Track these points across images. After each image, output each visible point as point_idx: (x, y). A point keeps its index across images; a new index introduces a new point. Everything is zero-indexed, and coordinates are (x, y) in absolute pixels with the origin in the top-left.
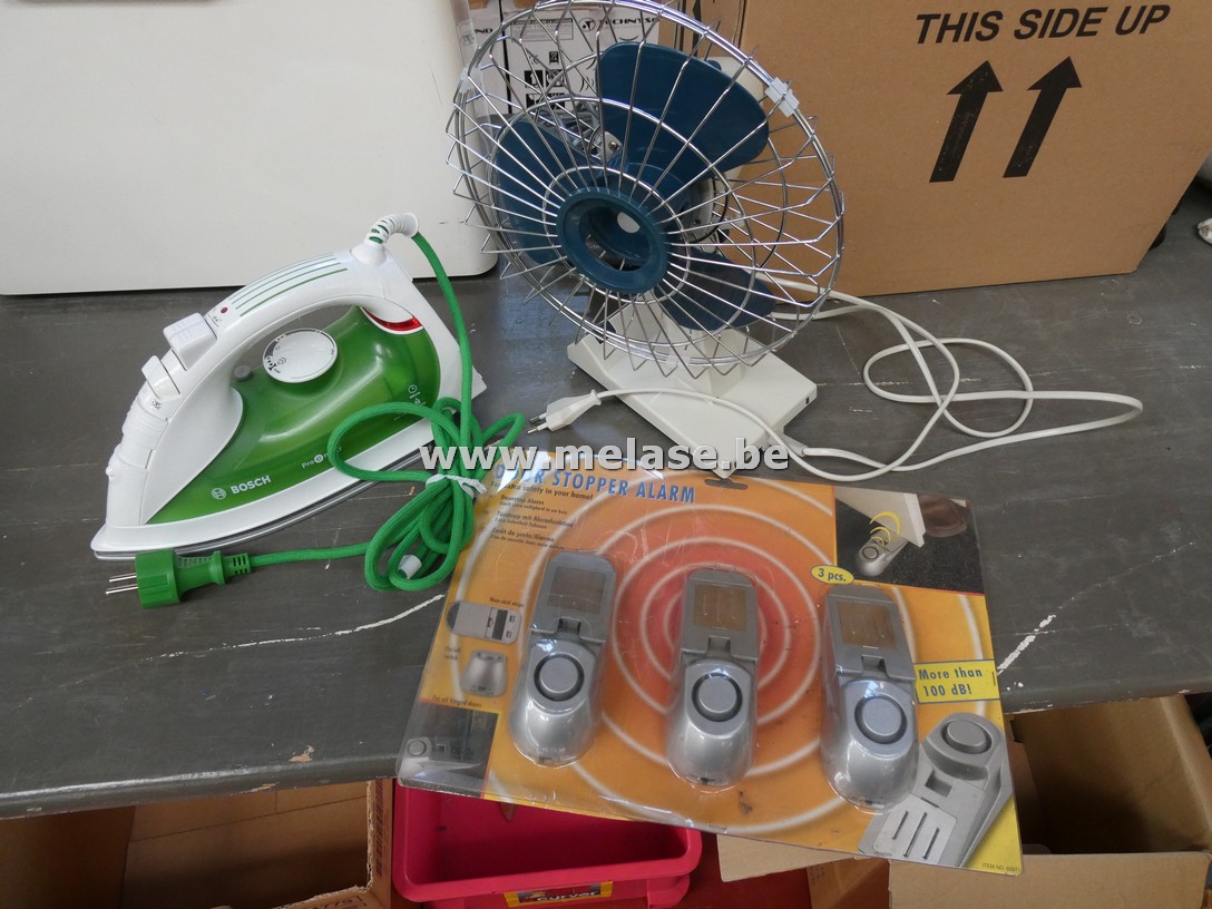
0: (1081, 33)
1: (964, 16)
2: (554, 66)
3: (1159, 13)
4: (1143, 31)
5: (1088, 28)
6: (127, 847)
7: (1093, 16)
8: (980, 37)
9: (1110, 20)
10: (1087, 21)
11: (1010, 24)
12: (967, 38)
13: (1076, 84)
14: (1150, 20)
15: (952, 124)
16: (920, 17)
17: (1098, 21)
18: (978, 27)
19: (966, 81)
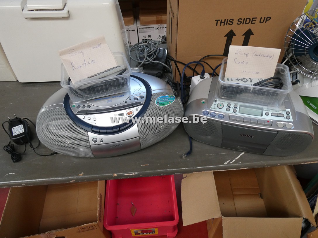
0: (252, 23)
1: (225, 20)
2: (150, 38)
3: (268, 19)
4: (266, 22)
5: (253, 22)
6: (40, 220)
7: (254, 19)
8: (229, 24)
9: (258, 20)
10: (252, 20)
11: (236, 22)
12: (227, 25)
13: (253, 34)
14: (267, 20)
15: (226, 43)
16: (216, 20)
17: (255, 20)
18: (229, 22)
19: (228, 34)
